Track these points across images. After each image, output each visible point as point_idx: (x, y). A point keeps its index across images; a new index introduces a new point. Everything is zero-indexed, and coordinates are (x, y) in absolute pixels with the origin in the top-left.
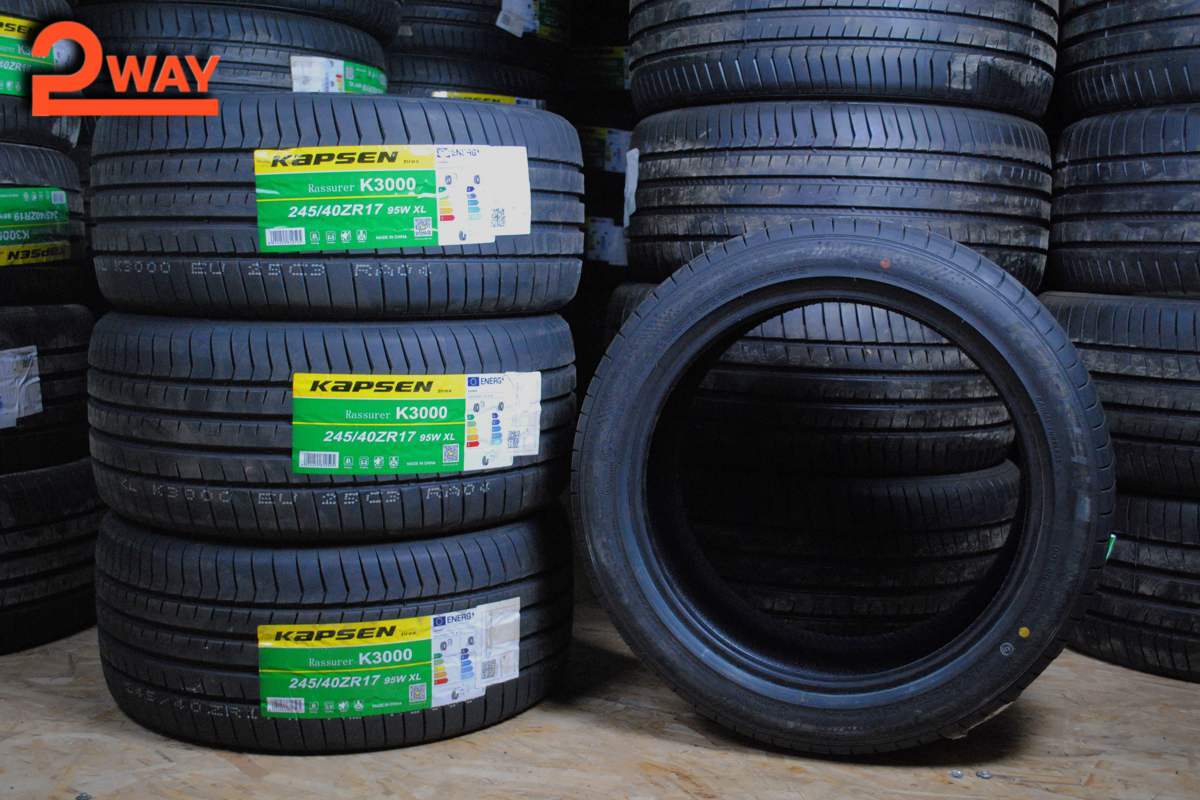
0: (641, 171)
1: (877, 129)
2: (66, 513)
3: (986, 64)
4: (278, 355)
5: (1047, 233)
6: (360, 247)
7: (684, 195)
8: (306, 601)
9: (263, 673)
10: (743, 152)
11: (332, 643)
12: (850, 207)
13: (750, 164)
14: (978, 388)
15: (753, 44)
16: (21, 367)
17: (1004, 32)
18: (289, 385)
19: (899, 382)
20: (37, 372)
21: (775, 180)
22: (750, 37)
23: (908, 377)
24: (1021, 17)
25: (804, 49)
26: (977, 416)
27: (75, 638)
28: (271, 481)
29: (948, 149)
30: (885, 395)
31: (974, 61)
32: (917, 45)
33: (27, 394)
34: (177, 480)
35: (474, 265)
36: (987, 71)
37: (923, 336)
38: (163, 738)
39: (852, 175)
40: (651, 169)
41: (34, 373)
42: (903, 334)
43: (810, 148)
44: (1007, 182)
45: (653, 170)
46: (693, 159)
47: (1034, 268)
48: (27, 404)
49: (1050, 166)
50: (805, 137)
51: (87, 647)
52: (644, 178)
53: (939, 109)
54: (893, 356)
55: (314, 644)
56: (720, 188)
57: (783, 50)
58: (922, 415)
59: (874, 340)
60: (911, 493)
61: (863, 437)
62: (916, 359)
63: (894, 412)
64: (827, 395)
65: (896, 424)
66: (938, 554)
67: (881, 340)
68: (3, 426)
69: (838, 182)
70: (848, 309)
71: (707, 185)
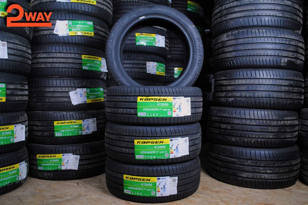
0: (215, 84)
1: (265, 74)
2: (100, 150)
3: (289, 60)
5: (304, 96)
7: (224, 88)
10: (236, 79)
13: (237, 82)
14: (289, 129)
15: (238, 57)
16: (93, 122)
17: (293, 53)
19: (271, 128)
20: (96, 123)
21: (243, 85)
22: (237, 56)
23: (273, 127)
24: (296, 50)
25: (249, 58)
26: (288, 135)
27: (101, 175)
29: (280, 78)
30: (268, 131)
31: (286, 60)
32: (273, 56)
33: (94, 127)
36: (289, 61)
37: (276, 118)
39: (259, 84)
40: (217, 83)
42: (272, 117)
43: (250, 78)
44: (294, 85)
46: (226, 81)
47: (301, 103)
48: (94, 129)
49: (304, 81)
50: (249, 76)
51: (103, 177)
53: (279, 70)
54: (269, 122)
56: (231, 87)
57: (244, 58)
58: (276, 135)
59: (265, 119)
60: (274, 152)
61: (263, 140)
62: (275, 123)
63: (270, 134)
64: (255, 131)
65: (270, 137)
66: (280, 166)
67: (267, 119)
68: (89, 133)
69: (257, 85)
70: (259, 112)
71: (229, 86)
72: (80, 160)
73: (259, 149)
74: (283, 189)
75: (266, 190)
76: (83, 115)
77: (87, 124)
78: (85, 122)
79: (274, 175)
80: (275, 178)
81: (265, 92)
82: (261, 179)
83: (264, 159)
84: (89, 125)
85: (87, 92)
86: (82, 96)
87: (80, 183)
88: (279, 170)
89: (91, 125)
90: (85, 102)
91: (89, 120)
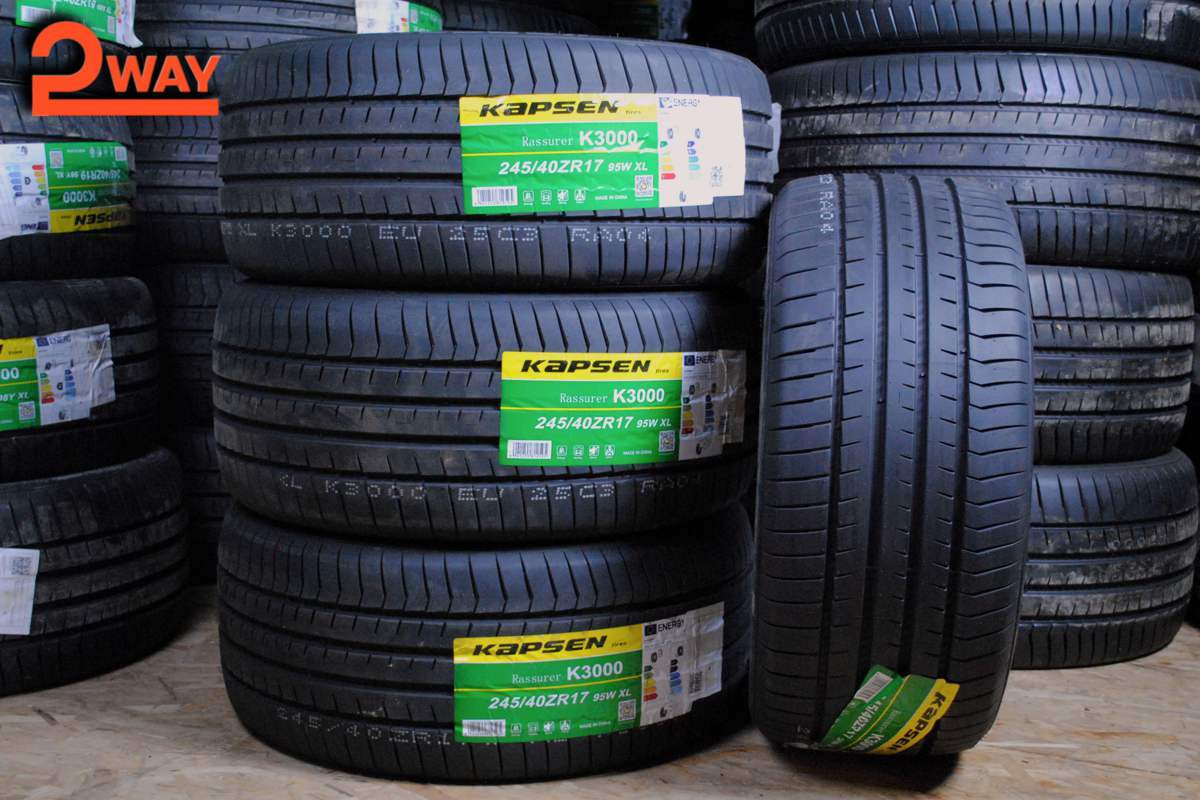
0: (784, 129)
1: (1069, 84)
2: (147, 515)
3: (1180, 13)
4: (484, 332)
6: (577, 208)
8: (509, 610)
9: (458, 692)
10: (919, 107)
11: (538, 656)
12: (1039, 169)
13: (927, 121)
14: (1165, 366)
16: (94, 349)
18: (496, 365)
19: (1089, 361)
20: (110, 355)
21: (955, 139)
23: (1098, 355)
26: (1162, 397)
28: (474, 474)
29: (1143, 106)
30: (1075, 375)
31: (1170, 11)
33: (101, 380)
34: (358, 474)
35: (692, 229)
36: (1181, 21)
38: (325, 770)
39: (1042, 133)
40: (800, 126)
41: (107, 356)
42: (1094, 308)
43: (996, 103)
45: (803, 126)
46: (857, 115)
48: (100, 392)
50: (990, 92)
52: (789, 135)
53: (1133, 61)
54: (1084, 332)
55: (518, 658)
56: (891, 147)
58: (1111, 396)
59: (1064, 315)
60: (1102, 482)
62: (1106, 336)
63: (1083, 394)
65: (1085, 407)
66: (1129, 548)
67: (1073, 314)
68: (77, 417)
69: (1028, 141)
70: (1035, 280)
71: (874, 144)
72: (41, 577)
74: (1134, 662)
76: (40, 307)
77: (64, 363)
78: (48, 348)
79: (1100, 596)
80: (1105, 611)
82: (1040, 617)
83: (1056, 519)
84: (72, 370)
85: (48, 165)
86: (25, 189)
87: (55, 712)
88: (1124, 569)
89: (83, 366)
90: (39, 228)
91: (73, 340)
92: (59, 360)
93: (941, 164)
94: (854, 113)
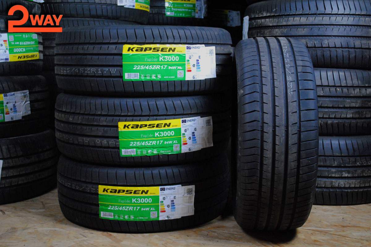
0: (250, 24)
1: (341, 7)
10: (290, 16)
12: (331, 36)
13: (292, 21)
16: (23, 98)
19: (349, 101)
20: (29, 100)
21: (302, 27)
23: (353, 99)
29: (367, 14)
30: (344, 106)
33: (26, 108)
37: (359, 84)
39: (331, 24)
40: (254, 23)
41: (28, 100)
42: (351, 82)
43: (315, 14)
46: (270, 19)
48: (25, 111)
50: (313, 10)
52: (251, 27)
54: (347, 91)
56: (281, 29)
58: (358, 113)
59: (340, 85)
60: (354, 142)
61: (336, 121)
62: (356, 92)
63: (347, 112)
64: (322, 106)
65: (348, 116)
66: (365, 164)
67: (343, 85)
68: (17, 119)
69: (326, 27)
70: (330, 73)
71: (276, 29)
72: (3, 168)
73: (329, 138)
74: (369, 204)
75: (342, 206)
76: (5, 85)
77: (13, 102)
78: (8, 97)
79: (354, 181)
80: (356, 186)
81: (340, 38)
82: (332, 187)
83: (337, 154)
84: (16, 104)
85: (9, 40)
87: (6, 211)
88: (363, 172)
89: (19, 103)
90: (6, 60)
91: (16, 95)
92: (11, 101)
93: (297, 35)
94: (270, 18)
